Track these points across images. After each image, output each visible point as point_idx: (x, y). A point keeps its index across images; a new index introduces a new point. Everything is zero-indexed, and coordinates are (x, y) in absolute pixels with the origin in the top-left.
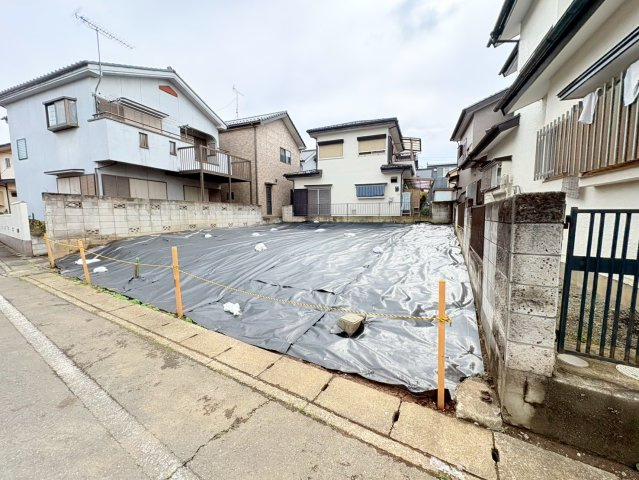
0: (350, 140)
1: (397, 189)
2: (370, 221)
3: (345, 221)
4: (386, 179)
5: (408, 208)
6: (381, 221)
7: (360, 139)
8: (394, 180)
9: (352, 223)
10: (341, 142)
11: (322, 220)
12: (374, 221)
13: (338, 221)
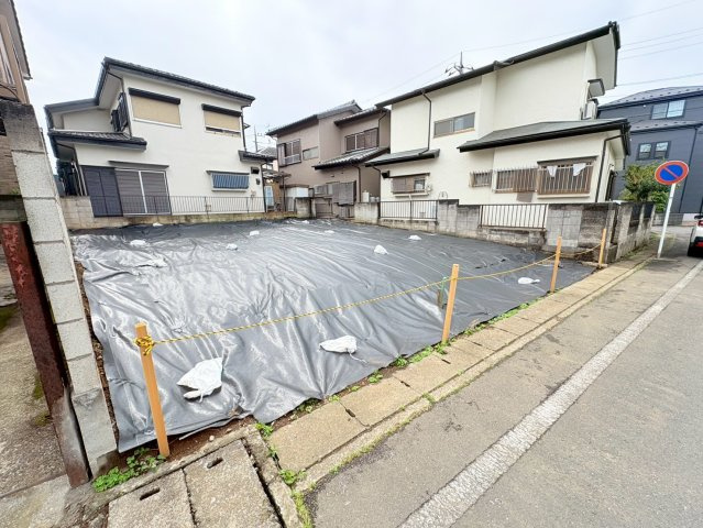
0: (191, 105)
1: (258, 182)
2: (239, 219)
3: (206, 221)
4: (245, 169)
5: (273, 204)
6: (252, 218)
7: (206, 108)
8: (255, 172)
9: (217, 223)
10: (176, 102)
11: (164, 221)
12: (245, 219)
13: (194, 221)
